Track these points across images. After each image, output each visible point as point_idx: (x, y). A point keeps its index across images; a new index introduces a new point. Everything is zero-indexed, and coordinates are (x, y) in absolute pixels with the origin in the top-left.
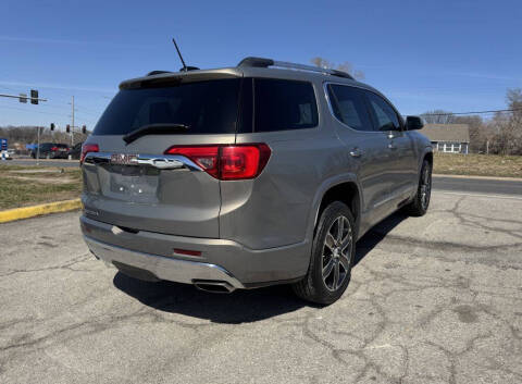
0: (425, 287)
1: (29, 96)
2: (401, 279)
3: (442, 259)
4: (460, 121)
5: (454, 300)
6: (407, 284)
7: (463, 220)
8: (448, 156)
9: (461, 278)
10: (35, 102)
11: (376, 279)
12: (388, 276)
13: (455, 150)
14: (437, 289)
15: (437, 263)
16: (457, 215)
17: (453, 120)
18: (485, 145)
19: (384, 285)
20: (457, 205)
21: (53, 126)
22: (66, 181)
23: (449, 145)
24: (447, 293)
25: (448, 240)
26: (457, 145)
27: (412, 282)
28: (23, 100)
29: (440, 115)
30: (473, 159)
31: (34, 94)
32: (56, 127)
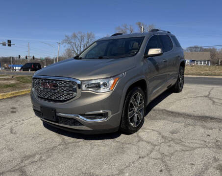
0: (196, 148)
1: (7, 43)
2: (180, 142)
3: (204, 127)
4: (206, 50)
5: (215, 159)
6: (184, 146)
7: (214, 102)
8: (201, 67)
9: (217, 141)
10: (9, 45)
11: (165, 142)
12: (173, 140)
13: (204, 64)
14: (203, 149)
15: (202, 130)
16: (210, 99)
17: (202, 50)
18: (218, 61)
19: (170, 146)
20: (209, 93)
21: (19, 56)
22: (13, 82)
23: (201, 61)
24: (210, 153)
25: (207, 114)
26: (205, 61)
27: (187, 144)
28: (4, 45)
29: (196, 47)
30: (213, 67)
31: (9, 42)
32: (21, 57)
